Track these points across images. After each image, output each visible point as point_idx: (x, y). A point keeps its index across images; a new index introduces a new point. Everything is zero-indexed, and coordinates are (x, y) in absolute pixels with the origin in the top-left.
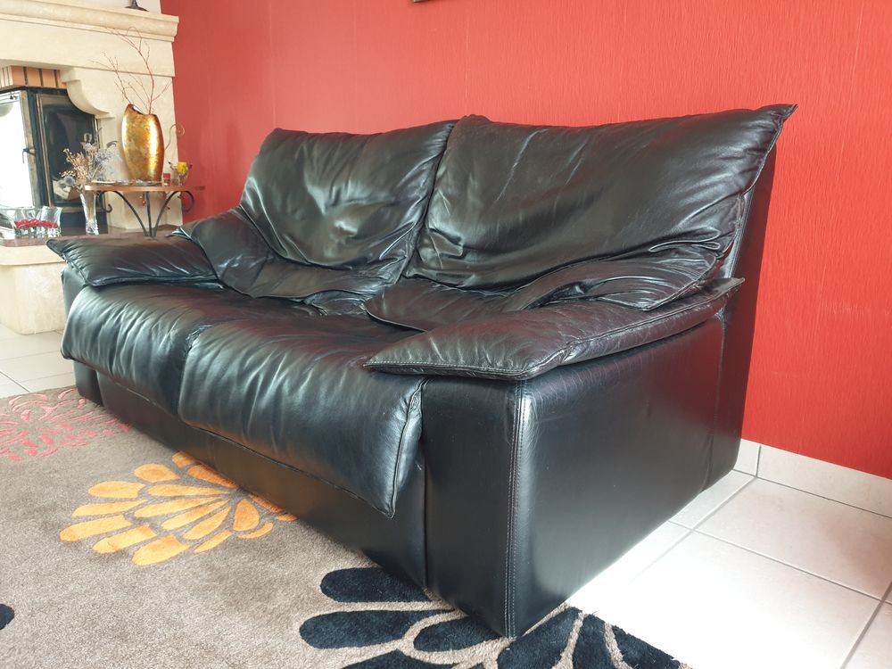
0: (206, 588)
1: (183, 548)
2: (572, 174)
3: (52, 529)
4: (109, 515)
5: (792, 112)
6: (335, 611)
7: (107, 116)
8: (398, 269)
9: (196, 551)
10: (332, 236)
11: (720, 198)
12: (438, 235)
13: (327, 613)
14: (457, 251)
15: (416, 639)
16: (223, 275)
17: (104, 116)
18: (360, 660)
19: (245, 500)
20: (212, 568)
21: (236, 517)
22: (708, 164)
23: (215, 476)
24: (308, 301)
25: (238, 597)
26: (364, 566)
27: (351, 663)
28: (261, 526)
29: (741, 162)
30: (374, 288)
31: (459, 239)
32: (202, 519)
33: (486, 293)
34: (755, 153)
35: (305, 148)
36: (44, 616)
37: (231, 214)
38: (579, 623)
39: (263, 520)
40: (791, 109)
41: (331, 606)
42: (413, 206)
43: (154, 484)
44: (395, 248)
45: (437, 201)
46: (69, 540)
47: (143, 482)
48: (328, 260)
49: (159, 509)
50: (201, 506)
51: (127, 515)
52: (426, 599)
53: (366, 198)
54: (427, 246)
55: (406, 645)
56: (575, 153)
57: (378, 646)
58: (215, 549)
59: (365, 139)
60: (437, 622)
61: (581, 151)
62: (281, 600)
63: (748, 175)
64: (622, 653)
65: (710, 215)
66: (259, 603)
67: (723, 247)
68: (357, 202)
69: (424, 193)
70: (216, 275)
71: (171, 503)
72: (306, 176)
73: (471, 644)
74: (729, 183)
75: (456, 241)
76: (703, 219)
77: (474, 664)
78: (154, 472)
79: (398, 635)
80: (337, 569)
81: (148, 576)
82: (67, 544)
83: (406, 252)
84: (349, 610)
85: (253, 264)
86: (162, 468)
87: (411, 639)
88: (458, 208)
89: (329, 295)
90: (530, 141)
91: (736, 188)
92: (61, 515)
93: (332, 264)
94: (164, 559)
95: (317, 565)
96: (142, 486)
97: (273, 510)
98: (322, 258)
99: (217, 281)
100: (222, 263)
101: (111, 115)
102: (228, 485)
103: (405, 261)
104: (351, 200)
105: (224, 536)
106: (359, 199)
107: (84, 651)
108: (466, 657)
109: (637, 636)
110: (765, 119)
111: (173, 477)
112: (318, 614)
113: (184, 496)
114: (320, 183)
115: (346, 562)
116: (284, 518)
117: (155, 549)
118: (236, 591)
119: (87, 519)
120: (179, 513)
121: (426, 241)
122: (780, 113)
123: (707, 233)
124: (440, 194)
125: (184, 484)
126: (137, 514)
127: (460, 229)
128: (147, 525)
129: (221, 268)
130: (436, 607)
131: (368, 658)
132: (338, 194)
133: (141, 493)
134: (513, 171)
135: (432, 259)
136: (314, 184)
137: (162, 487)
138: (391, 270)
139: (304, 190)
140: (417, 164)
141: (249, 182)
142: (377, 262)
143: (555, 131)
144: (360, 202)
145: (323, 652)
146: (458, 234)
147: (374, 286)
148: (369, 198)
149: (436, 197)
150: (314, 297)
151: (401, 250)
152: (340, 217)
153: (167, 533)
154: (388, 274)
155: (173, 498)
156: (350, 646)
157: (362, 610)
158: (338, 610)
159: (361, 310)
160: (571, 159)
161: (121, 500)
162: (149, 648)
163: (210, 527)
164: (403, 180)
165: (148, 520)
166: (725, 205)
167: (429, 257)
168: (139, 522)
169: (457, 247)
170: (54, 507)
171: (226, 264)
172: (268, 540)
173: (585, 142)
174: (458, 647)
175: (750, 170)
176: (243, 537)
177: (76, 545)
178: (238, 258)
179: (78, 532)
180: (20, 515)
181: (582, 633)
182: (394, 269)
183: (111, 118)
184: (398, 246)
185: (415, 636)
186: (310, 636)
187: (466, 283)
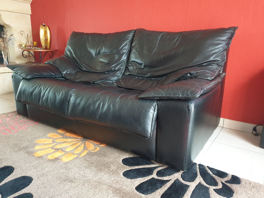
0: (89, 166)
1: (76, 156)
2: (176, 45)
3: (31, 153)
4: (47, 148)
5: (237, 29)
6: (130, 169)
7: (10, 26)
8: (122, 73)
9: (80, 156)
10: (99, 63)
11: (221, 51)
12: (134, 62)
13: (128, 170)
14: (142, 67)
15: (156, 174)
16: (65, 75)
17: (8, 26)
18: (144, 181)
19: (87, 142)
20: (87, 161)
21: (87, 146)
22: (217, 42)
23: (74, 135)
24: (96, 83)
25: (100, 168)
26: (132, 157)
27: (142, 182)
28: (96, 148)
29: (226, 42)
30: (115, 78)
31: (142, 64)
32: (77, 148)
33: (153, 79)
34: (229, 39)
35: (86, 37)
36: (43, 178)
37: (63, 57)
38: (198, 166)
39: (96, 147)
40: (237, 28)
41: (128, 168)
42: (125, 54)
43: (56, 139)
44: (120, 66)
45: (133, 53)
46: (38, 156)
47: (52, 138)
48: (98, 70)
49: (62, 146)
50: (74, 144)
51: (52, 148)
52: (154, 164)
53: (109, 52)
54: (131, 66)
55: (154, 176)
56: (176, 39)
57: (147, 177)
58: (85, 155)
59: (106, 35)
60: (160, 169)
61: (178, 39)
62: (113, 168)
63: (228, 45)
64: (212, 172)
65: (219, 56)
66: (107, 169)
67: (222, 65)
68: (106, 53)
69: (128, 51)
70: (62, 75)
71: (64, 144)
72: (87, 45)
73: (172, 174)
74: (223, 47)
75: (141, 64)
76: (217, 57)
77: (176, 179)
78: (54, 135)
79: (152, 174)
80: (125, 158)
81: (69, 164)
82: (39, 157)
83: (123, 68)
84: (134, 168)
85: (74, 72)
86: (56, 134)
87: (155, 174)
88: (141, 55)
89: (102, 81)
90: (162, 36)
91: (225, 49)
92: (31, 150)
93: (100, 72)
94: (71, 159)
95: (119, 157)
96: (53, 139)
97: (97, 143)
98: (96, 70)
99: (63, 77)
100: (64, 72)
101: (11, 26)
102: (80, 138)
103: (123, 71)
104: (104, 53)
105: (86, 152)
106: (107, 52)
107: (62, 186)
108: (173, 177)
109: (214, 168)
110: (231, 30)
111: (61, 136)
112: (126, 170)
113: (68, 142)
114: (93, 47)
115: (127, 156)
116: (102, 145)
117: (67, 157)
118: (98, 166)
119: (40, 150)
120: (69, 146)
121: (130, 64)
122: (235, 29)
123: (218, 61)
124: (134, 50)
125: (65, 138)
126: (56, 147)
127: (142, 61)
128: (60, 150)
129: (64, 73)
130: (158, 166)
131: (146, 180)
132: (99, 51)
133: (53, 141)
134: (157, 44)
135: (133, 70)
136: (90, 48)
137: (59, 139)
138: (120, 73)
139: (87, 50)
140: (125, 42)
141: (68, 47)
142: (115, 71)
143: (168, 33)
144: (107, 53)
145: (133, 180)
146: (141, 62)
147: (116, 78)
148: (110, 52)
149: (132, 52)
150: (98, 81)
151: (122, 67)
152: (101, 58)
153: (68, 152)
154: (119, 74)
155: (64, 142)
156: (140, 178)
157: (138, 168)
158: (131, 169)
159: (115, 85)
160: (175, 41)
161: (48, 144)
162: (81, 184)
163: (80, 149)
164: (121, 47)
165: (60, 149)
166: (222, 53)
167: (132, 69)
168: (57, 150)
169: (141, 66)
170: (27, 147)
171: (65, 72)
172: (100, 152)
173: (179, 36)
174: (169, 175)
175: (228, 44)
176: (92, 151)
177: (41, 157)
178: (69, 70)
179: (40, 154)
180: (17, 150)
181: (200, 168)
182: (121, 73)
183: (11, 27)
184: (121, 66)
185: (156, 173)
186: (127, 176)
187: (146, 76)
